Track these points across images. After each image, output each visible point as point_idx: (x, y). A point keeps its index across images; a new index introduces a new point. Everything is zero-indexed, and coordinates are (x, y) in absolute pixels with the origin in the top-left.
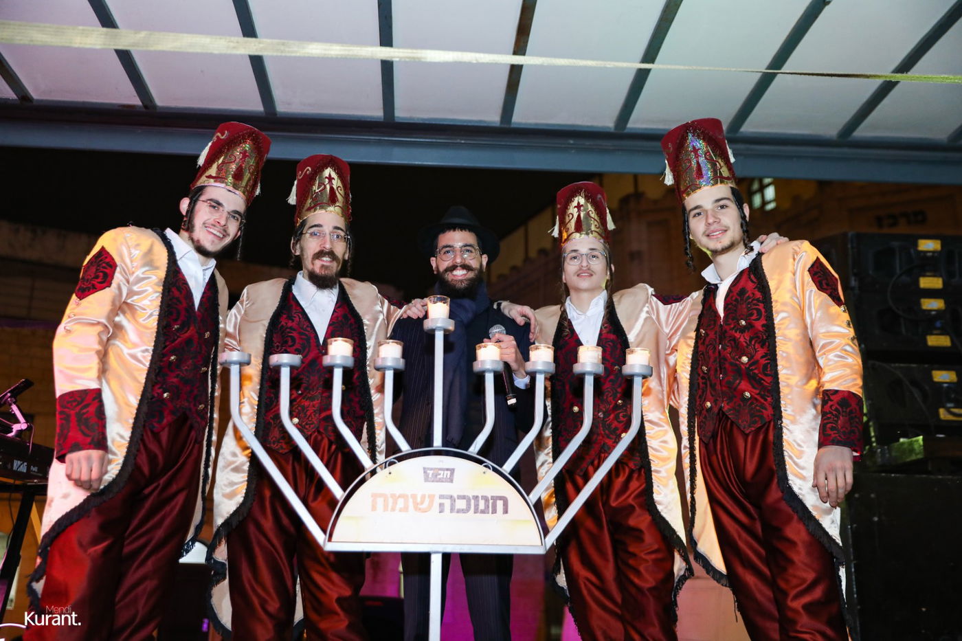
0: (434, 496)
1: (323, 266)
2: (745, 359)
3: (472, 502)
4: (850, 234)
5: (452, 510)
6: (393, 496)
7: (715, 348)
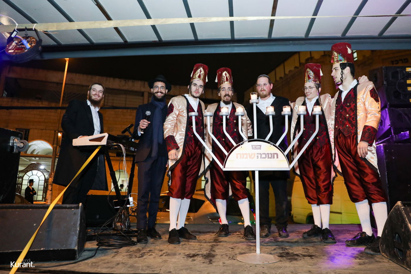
0: (255, 154)
1: (226, 99)
2: (348, 115)
3: (267, 155)
4: (383, 67)
5: (261, 158)
6: (243, 154)
7: (340, 111)
